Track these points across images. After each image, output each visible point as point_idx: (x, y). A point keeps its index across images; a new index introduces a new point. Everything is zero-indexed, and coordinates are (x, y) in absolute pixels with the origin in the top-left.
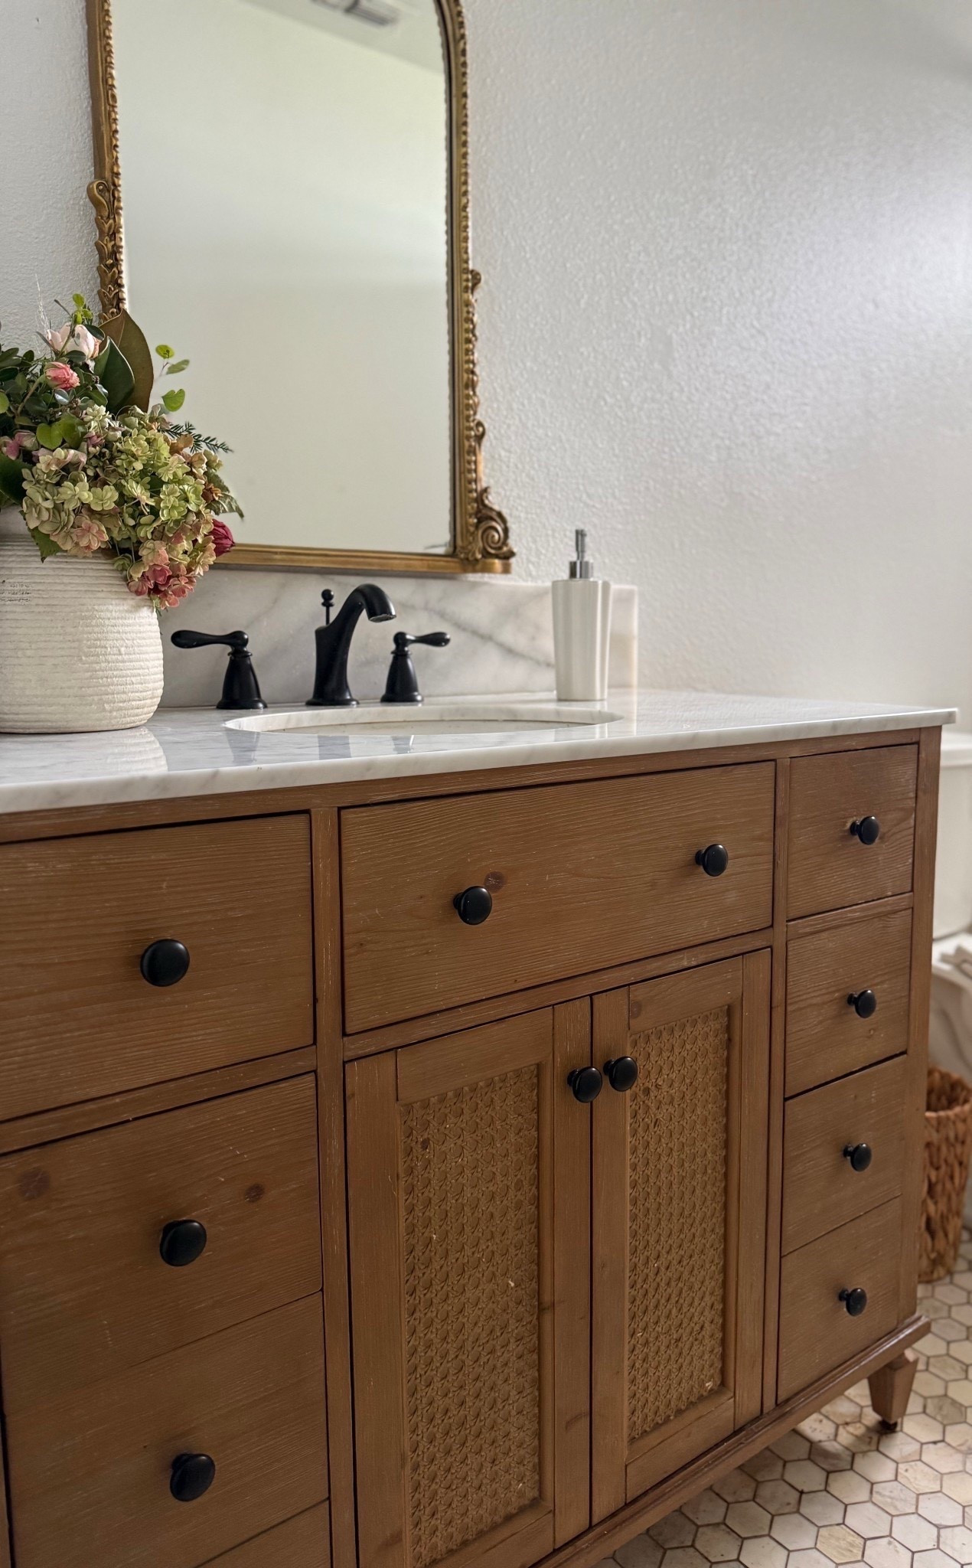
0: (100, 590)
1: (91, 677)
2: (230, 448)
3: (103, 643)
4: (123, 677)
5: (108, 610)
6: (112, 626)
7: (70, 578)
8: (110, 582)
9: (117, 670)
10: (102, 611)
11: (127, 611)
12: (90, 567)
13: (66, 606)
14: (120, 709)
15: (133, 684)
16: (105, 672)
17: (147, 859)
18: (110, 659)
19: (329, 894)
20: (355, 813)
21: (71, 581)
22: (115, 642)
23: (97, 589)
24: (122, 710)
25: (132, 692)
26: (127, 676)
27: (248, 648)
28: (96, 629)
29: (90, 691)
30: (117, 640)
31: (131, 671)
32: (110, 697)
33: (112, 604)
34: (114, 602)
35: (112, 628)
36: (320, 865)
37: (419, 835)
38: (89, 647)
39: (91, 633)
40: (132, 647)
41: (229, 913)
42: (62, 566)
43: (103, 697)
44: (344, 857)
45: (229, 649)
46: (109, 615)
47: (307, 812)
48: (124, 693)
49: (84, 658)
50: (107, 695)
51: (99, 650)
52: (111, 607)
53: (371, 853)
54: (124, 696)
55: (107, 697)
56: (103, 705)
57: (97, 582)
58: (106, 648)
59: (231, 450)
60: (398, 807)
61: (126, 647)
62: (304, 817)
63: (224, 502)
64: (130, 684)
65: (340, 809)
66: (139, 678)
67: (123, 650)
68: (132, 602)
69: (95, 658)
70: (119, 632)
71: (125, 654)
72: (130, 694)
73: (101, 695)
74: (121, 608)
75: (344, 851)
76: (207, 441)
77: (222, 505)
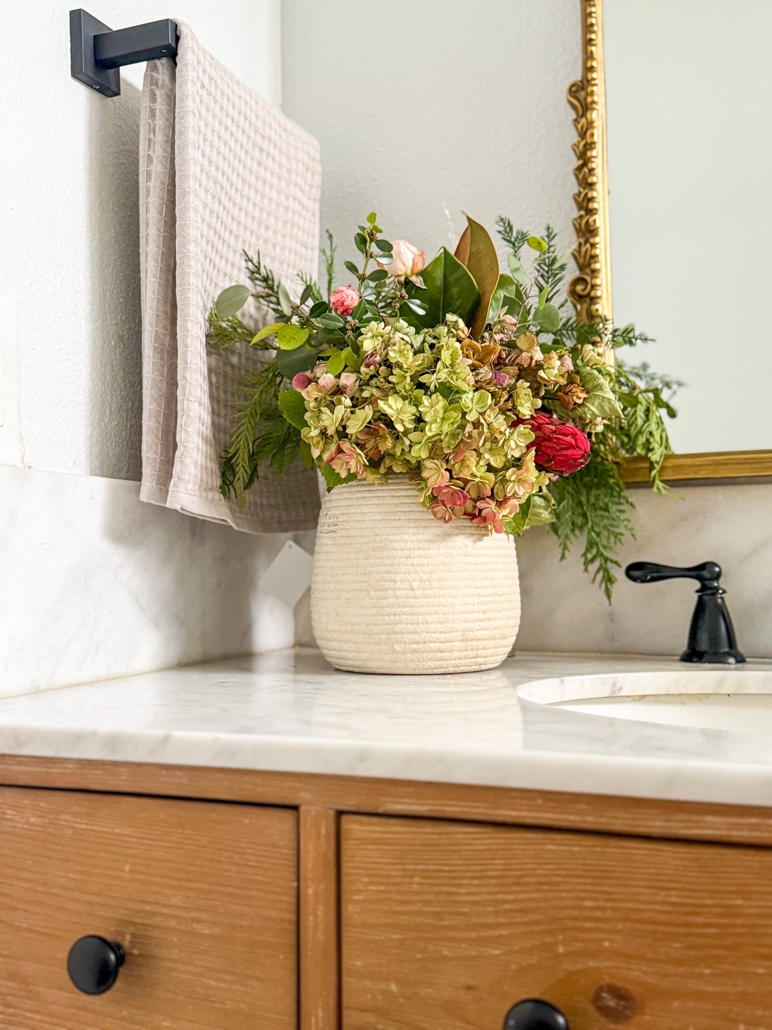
0: (397, 518)
1: (377, 614)
2: (649, 337)
3: (393, 576)
4: (414, 614)
5: (402, 540)
6: (407, 558)
7: (370, 506)
8: (410, 509)
9: (407, 606)
10: (396, 542)
11: (428, 541)
12: (390, 494)
13: (362, 537)
14: (414, 651)
15: (427, 623)
16: (393, 609)
17: (110, 830)
18: (398, 594)
19: (320, 936)
20: (361, 823)
21: (369, 510)
22: (407, 575)
23: (394, 518)
24: (418, 652)
25: (428, 632)
26: (419, 614)
27: (722, 583)
28: (387, 561)
29: (377, 629)
30: (409, 573)
31: (425, 608)
32: (399, 636)
33: (408, 534)
34: (410, 531)
35: (405, 560)
36: (309, 891)
37: (465, 882)
38: (378, 581)
39: (381, 566)
40: (429, 581)
41: (195, 925)
42: (364, 495)
43: (391, 636)
44: (344, 887)
45: (697, 585)
46: (403, 545)
47: (295, 808)
48: (415, 633)
49: (372, 593)
50: (396, 634)
51: (387, 584)
52: (406, 537)
53: (383, 892)
54: (416, 637)
55: (395, 636)
56: (393, 646)
57: (395, 510)
58: (395, 582)
59: (653, 340)
60: (429, 829)
61: (421, 581)
62: (289, 815)
63: (593, 404)
64: (423, 623)
65: (340, 813)
66: (437, 616)
67: (415, 584)
68: (438, 531)
69: (383, 592)
70: (413, 565)
71: (419, 589)
72: (424, 635)
73: (389, 634)
74: (420, 537)
75: (344, 879)
76: (624, 335)
77: (589, 409)
